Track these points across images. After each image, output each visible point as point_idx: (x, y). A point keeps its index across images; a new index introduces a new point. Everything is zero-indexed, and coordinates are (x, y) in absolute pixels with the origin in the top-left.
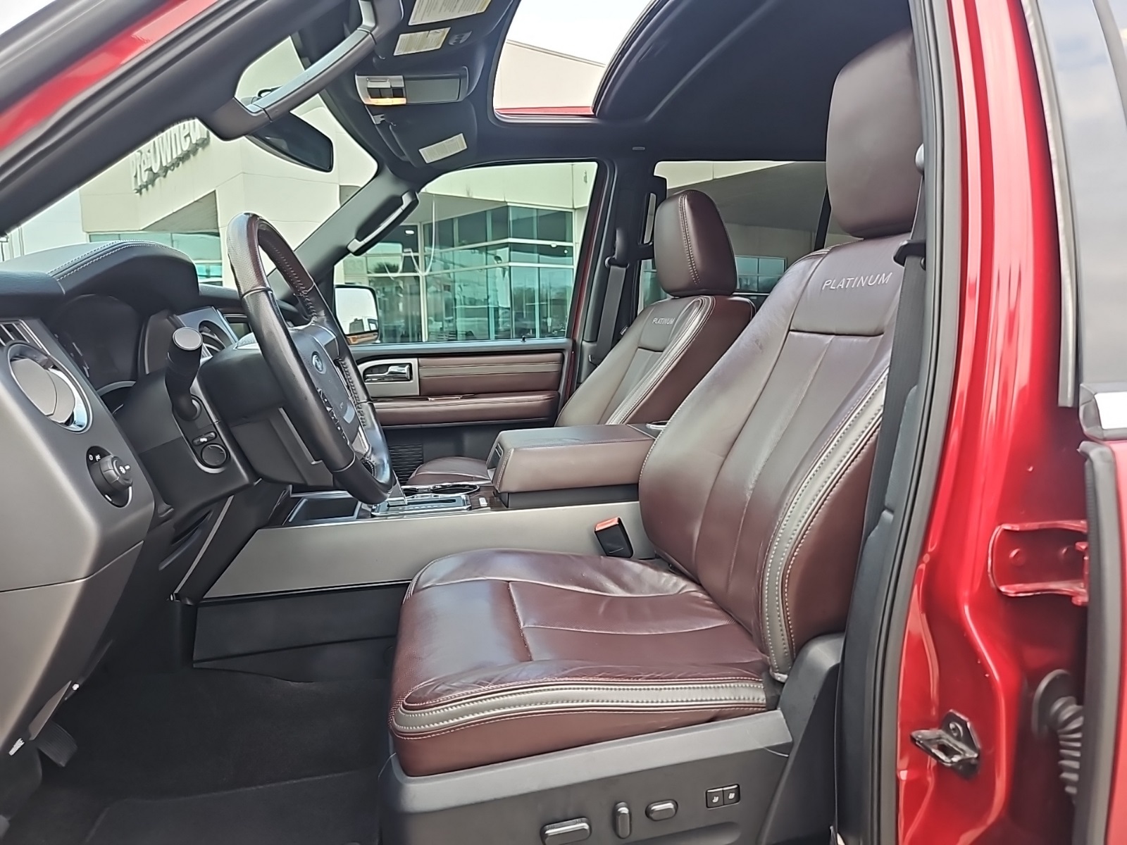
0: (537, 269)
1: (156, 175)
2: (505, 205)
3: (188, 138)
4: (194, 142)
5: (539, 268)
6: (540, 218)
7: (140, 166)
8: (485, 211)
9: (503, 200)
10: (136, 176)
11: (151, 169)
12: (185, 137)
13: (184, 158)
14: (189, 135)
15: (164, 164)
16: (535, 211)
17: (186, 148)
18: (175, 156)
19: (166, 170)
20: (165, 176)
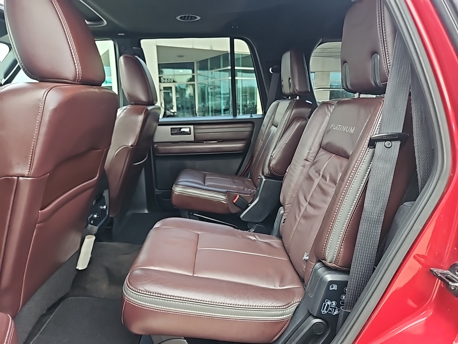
0: (241, 80)
2: (227, 53)
5: (242, 80)
6: (243, 58)
8: (220, 55)
9: (226, 50)
16: (241, 55)
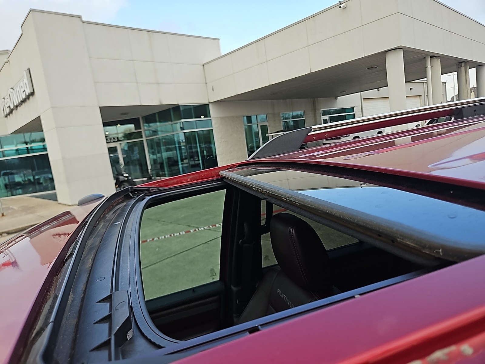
1: (12, 110)
3: (24, 93)
4: (27, 94)
7: (5, 105)
10: (3, 110)
11: (9, 107)
12: (23, 92)
13: (24, 101)
14: (24, 91)
15: (15, 105)
16: (192, 106)
17: (24, 97)
18: (19, 101)
19: (17, 107)
20: (17, 109)
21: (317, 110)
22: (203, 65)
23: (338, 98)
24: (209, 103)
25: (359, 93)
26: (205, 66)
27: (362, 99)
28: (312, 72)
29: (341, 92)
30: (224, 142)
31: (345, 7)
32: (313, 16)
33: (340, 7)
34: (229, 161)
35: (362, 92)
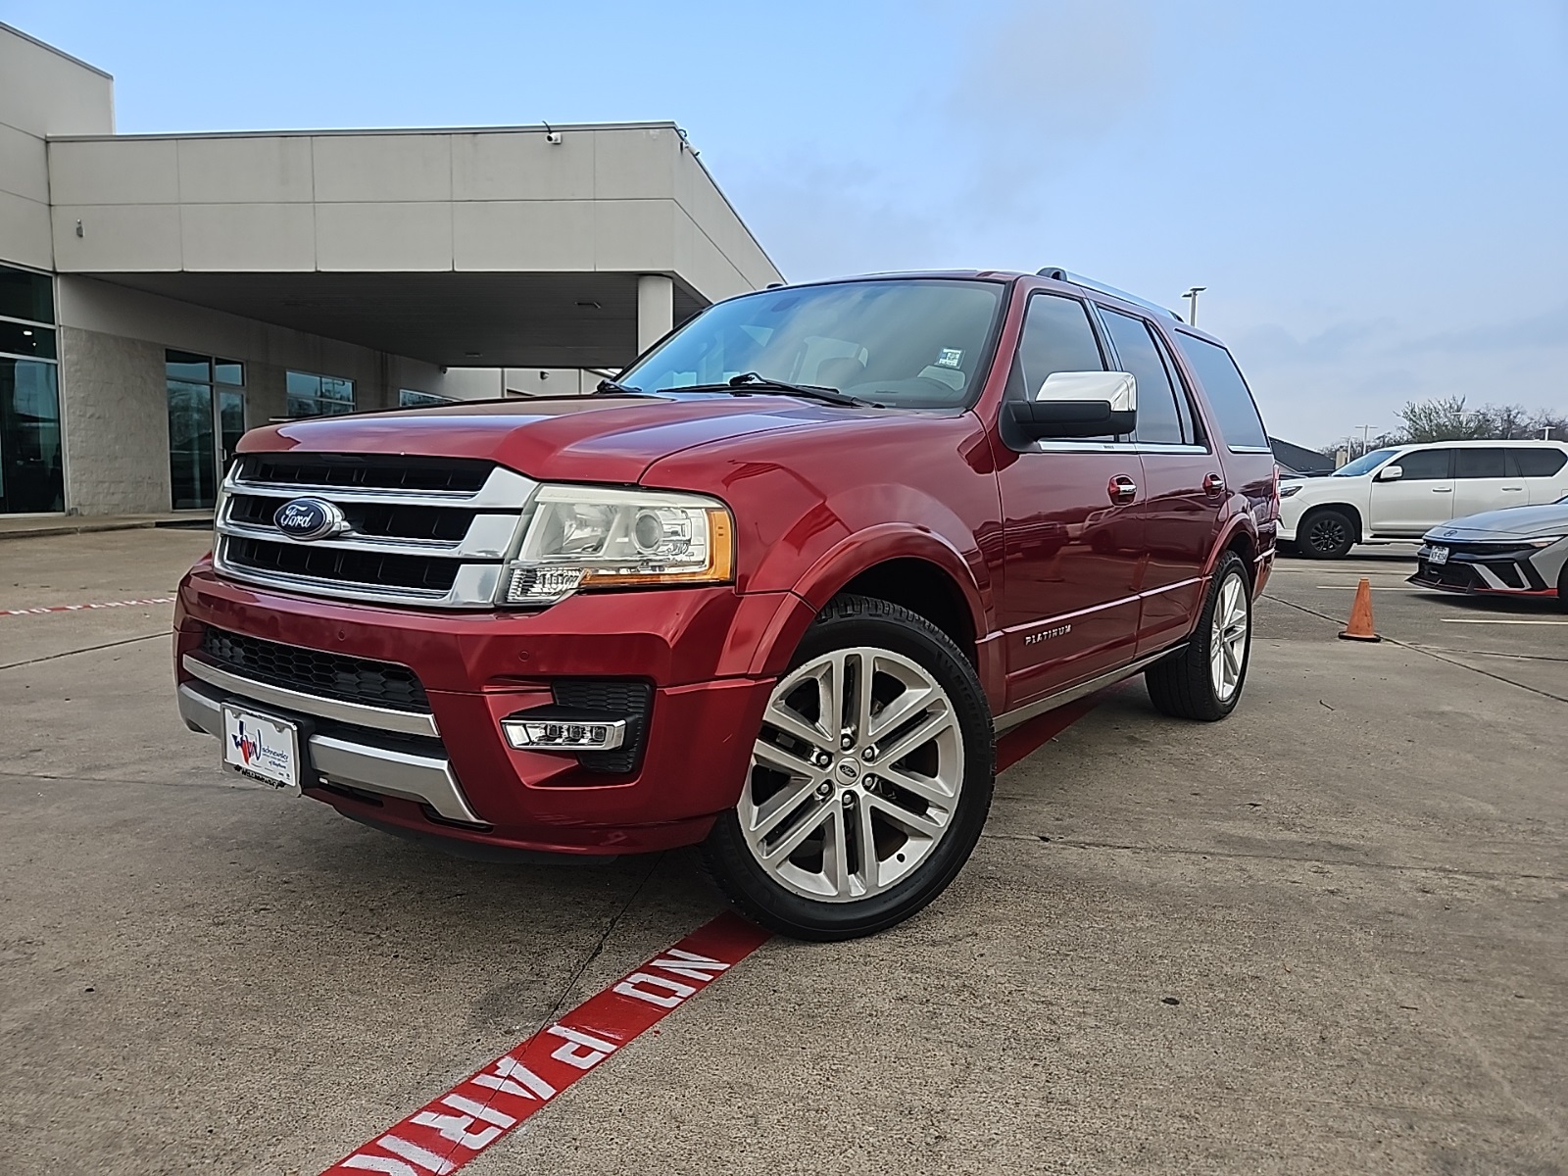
21: (389, 389)
22: (47, 142)
23: (449, 369)
24: (57, 274)
25: (499, 370)
26: (51, 145)
27: (506, 392)
28: (456, 270)
29: (467, 354)
30: (92, 416)
31: (559, 141)
32: (475, 132)
33: (550, 139)
34: (107, 484)
35: (506, 370)
